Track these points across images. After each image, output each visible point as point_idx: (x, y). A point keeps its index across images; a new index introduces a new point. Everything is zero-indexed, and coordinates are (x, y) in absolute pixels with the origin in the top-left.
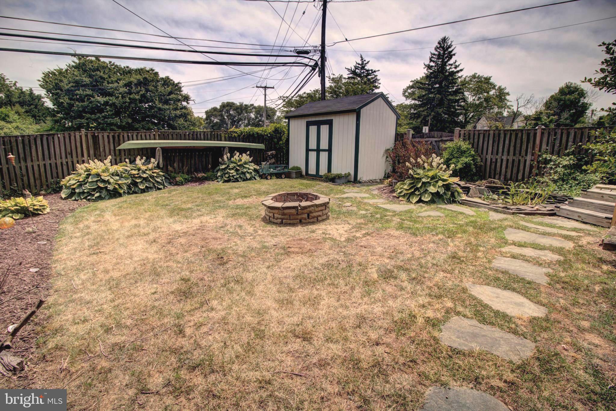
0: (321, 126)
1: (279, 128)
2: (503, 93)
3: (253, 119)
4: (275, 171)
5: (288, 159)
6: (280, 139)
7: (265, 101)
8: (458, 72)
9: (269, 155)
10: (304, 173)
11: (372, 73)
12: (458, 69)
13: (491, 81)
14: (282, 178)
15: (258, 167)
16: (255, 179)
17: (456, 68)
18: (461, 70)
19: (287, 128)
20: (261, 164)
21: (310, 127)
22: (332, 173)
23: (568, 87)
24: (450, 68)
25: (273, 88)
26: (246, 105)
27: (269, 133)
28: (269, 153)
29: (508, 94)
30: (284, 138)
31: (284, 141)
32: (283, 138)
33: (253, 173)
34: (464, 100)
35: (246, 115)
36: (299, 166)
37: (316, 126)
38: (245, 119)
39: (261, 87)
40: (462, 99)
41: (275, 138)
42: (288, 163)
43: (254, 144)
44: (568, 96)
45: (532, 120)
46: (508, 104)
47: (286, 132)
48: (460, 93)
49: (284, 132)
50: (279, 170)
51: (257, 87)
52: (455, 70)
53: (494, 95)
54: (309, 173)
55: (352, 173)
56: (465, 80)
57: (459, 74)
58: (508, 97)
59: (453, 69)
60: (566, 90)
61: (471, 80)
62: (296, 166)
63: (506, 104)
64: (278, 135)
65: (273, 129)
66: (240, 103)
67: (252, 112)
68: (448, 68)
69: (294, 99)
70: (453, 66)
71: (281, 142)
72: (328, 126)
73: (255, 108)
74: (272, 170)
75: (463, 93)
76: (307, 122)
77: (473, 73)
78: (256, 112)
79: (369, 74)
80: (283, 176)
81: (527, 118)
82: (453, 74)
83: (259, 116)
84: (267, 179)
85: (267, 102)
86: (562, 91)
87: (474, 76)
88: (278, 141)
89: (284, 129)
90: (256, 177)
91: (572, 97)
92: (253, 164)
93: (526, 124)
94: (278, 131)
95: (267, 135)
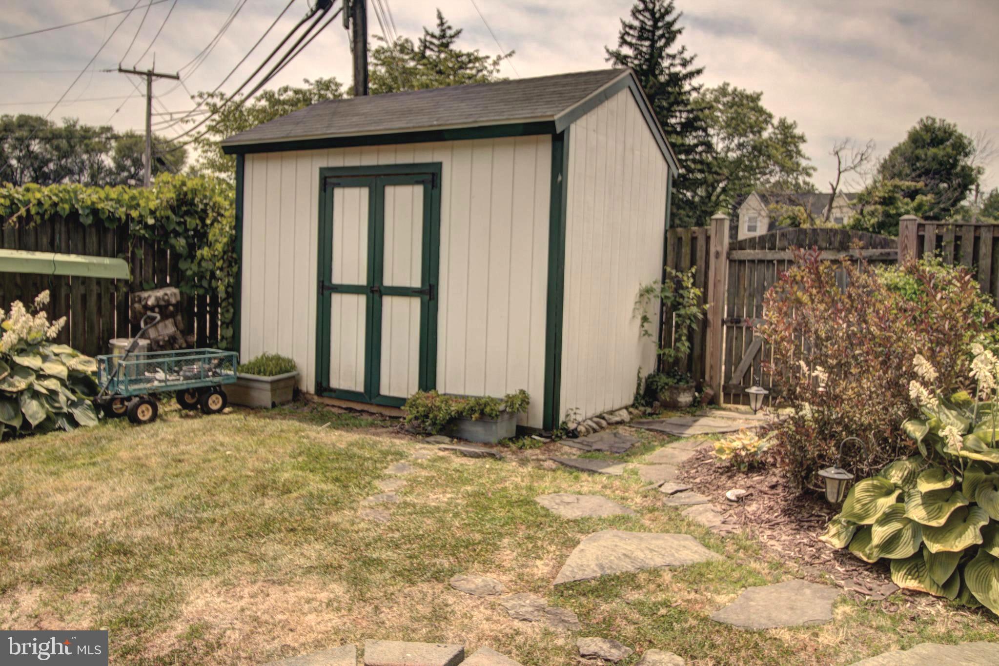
0: (390, 191)
1: (194, 191)
2: (793, 137)
3: (110, 172)
4: (177, 381)
5: (235, 322)
6: (201, 237)
7: (149, 115)
8: (691, 75)
9: (146, 307)
10: (309, 384)
11: (470, 61)
12: (690, 68)
13: (761, 103)
14: (208, 411)
15: (87, 365)
16: (75, 424)
17: (684, 64)
18: (699, 72)
19: (232, 195)
20: (108, 349)
21: (338, 193)
22: (441, 389)
23: (927, 128)
24: (672, 65)
25: (177, 78)
26: (86, 130)
27: (152, 213)
28: (152, 297)
29: (802, 139)
30: (219, 235)
31: (219, 247)
32: (213, 233)
33: (64, 396)
34: (709, 147)
35: (85, 157)
36: (285, 353)
37: (365, 192)
38: (81, 171)
39: (135, 72)
40: (702, 144)
41: (177, 234)
42: (234, 343)
43: (73, 258)
44: (932, 151)
45: (875, 203)
46: (804, 163)
47: (230, 212)
48: (696, 129)
49: (216, 207)
50: (197, 377)
51: (120, 70)
52: (684, 71)
53: (770, 138)
54: (334, 383)
55: (537, 395)
56: (703, 100)
57: (696, 82)
58: (802, 147)
59: (678, 69)
60: (927, 137)
61: (717, 100)
62: (272, 352)
63: (798, 164)
64: (192, 222)
65: (170, 194)
66: (66, 120)
67: (104, 149)
68: (666, 63)
69: (249, 103)
70: (677, 61)
71: (205, 252)
72: (419, 190)
73: (116, 138)
74: (161, 375)
75: (705, 130)
76: (322, 170)
77: (721, 84)
78: (119, 151)
79: (463, 66)
80: (215, 402)
81: (863, 199)
82: (676, 80)
83: (128, 163)
84: (135, 421)
85: (154, 120)
86: (915, 139)
87: (723, 91)
88: (192, 248)
89: (219, 199)
90: (77, 413)
91: (938, 152)
92: (65, 349)
93: (862, 213)
94: (192, 203)
95: (141, 220)
